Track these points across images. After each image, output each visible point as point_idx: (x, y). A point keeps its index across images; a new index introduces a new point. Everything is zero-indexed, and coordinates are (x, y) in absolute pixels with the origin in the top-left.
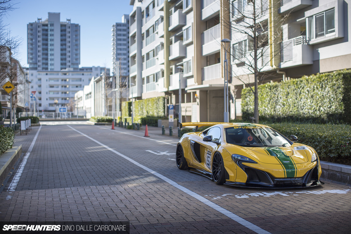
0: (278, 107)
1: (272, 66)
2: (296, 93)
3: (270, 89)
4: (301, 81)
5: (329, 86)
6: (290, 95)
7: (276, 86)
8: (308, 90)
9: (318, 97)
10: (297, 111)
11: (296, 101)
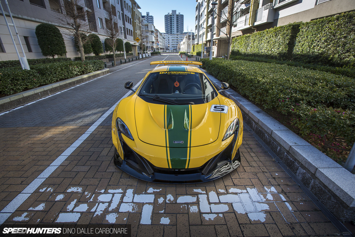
0: (248, 48)
1: (250, 25)
2: (259, 40)
3: (246, 38)
4: (264, 32)
5: (281, 35)
6: (256, 41)
7: (249, 36)
8: (266, 38)
9: (272, 42)
10: (258, 50)
11: (258, 45)
